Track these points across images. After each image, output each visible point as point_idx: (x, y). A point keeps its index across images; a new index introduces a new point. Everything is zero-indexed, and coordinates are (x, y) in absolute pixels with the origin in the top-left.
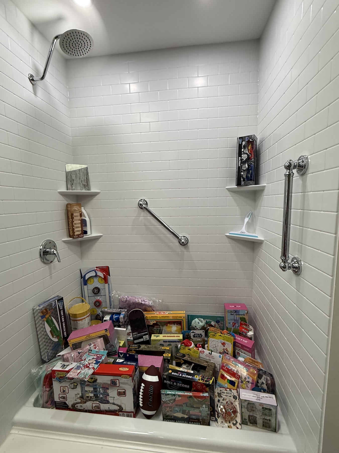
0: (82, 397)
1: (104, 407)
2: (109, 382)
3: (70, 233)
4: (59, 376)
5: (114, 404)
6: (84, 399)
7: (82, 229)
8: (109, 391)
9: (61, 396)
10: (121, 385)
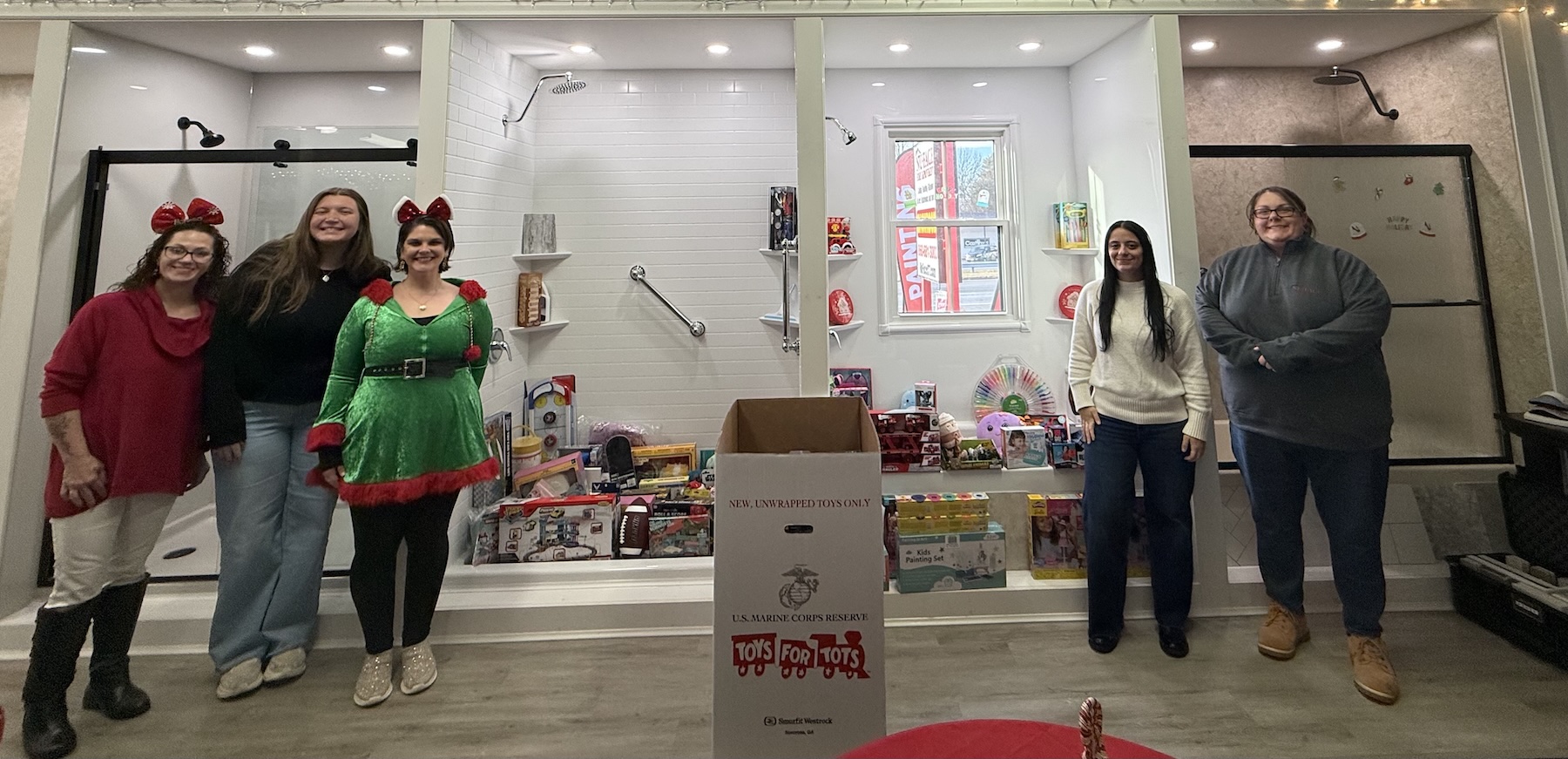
0: (540, 542)
1: (571, 552)
2: (581, 514)
3: (520, 320)
4: (510, 514)
5: (585, 546)
6: (543, 545)
7: (540, 312)
8: (579, 528)
9: (509, 544)
10: (597, 517)
